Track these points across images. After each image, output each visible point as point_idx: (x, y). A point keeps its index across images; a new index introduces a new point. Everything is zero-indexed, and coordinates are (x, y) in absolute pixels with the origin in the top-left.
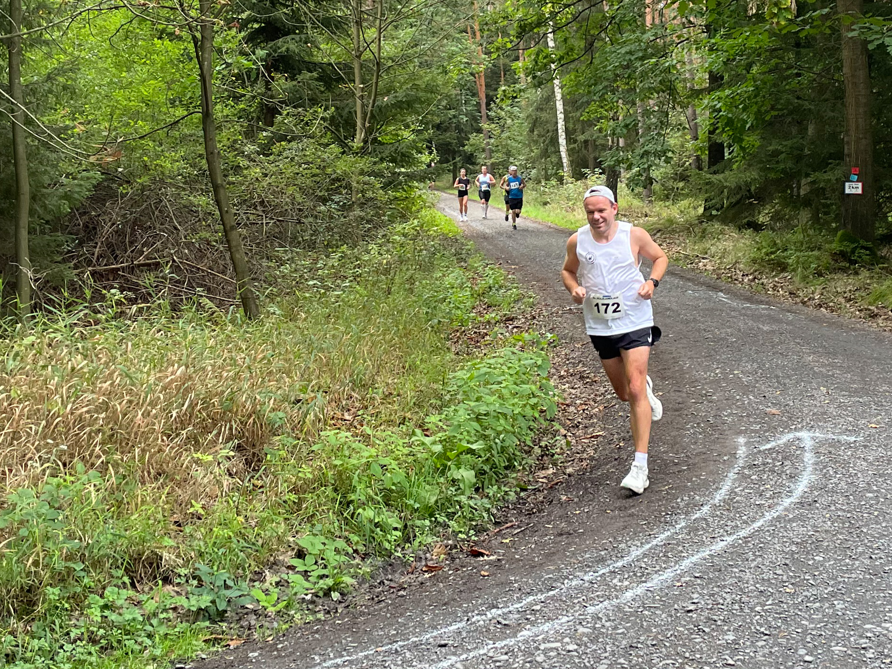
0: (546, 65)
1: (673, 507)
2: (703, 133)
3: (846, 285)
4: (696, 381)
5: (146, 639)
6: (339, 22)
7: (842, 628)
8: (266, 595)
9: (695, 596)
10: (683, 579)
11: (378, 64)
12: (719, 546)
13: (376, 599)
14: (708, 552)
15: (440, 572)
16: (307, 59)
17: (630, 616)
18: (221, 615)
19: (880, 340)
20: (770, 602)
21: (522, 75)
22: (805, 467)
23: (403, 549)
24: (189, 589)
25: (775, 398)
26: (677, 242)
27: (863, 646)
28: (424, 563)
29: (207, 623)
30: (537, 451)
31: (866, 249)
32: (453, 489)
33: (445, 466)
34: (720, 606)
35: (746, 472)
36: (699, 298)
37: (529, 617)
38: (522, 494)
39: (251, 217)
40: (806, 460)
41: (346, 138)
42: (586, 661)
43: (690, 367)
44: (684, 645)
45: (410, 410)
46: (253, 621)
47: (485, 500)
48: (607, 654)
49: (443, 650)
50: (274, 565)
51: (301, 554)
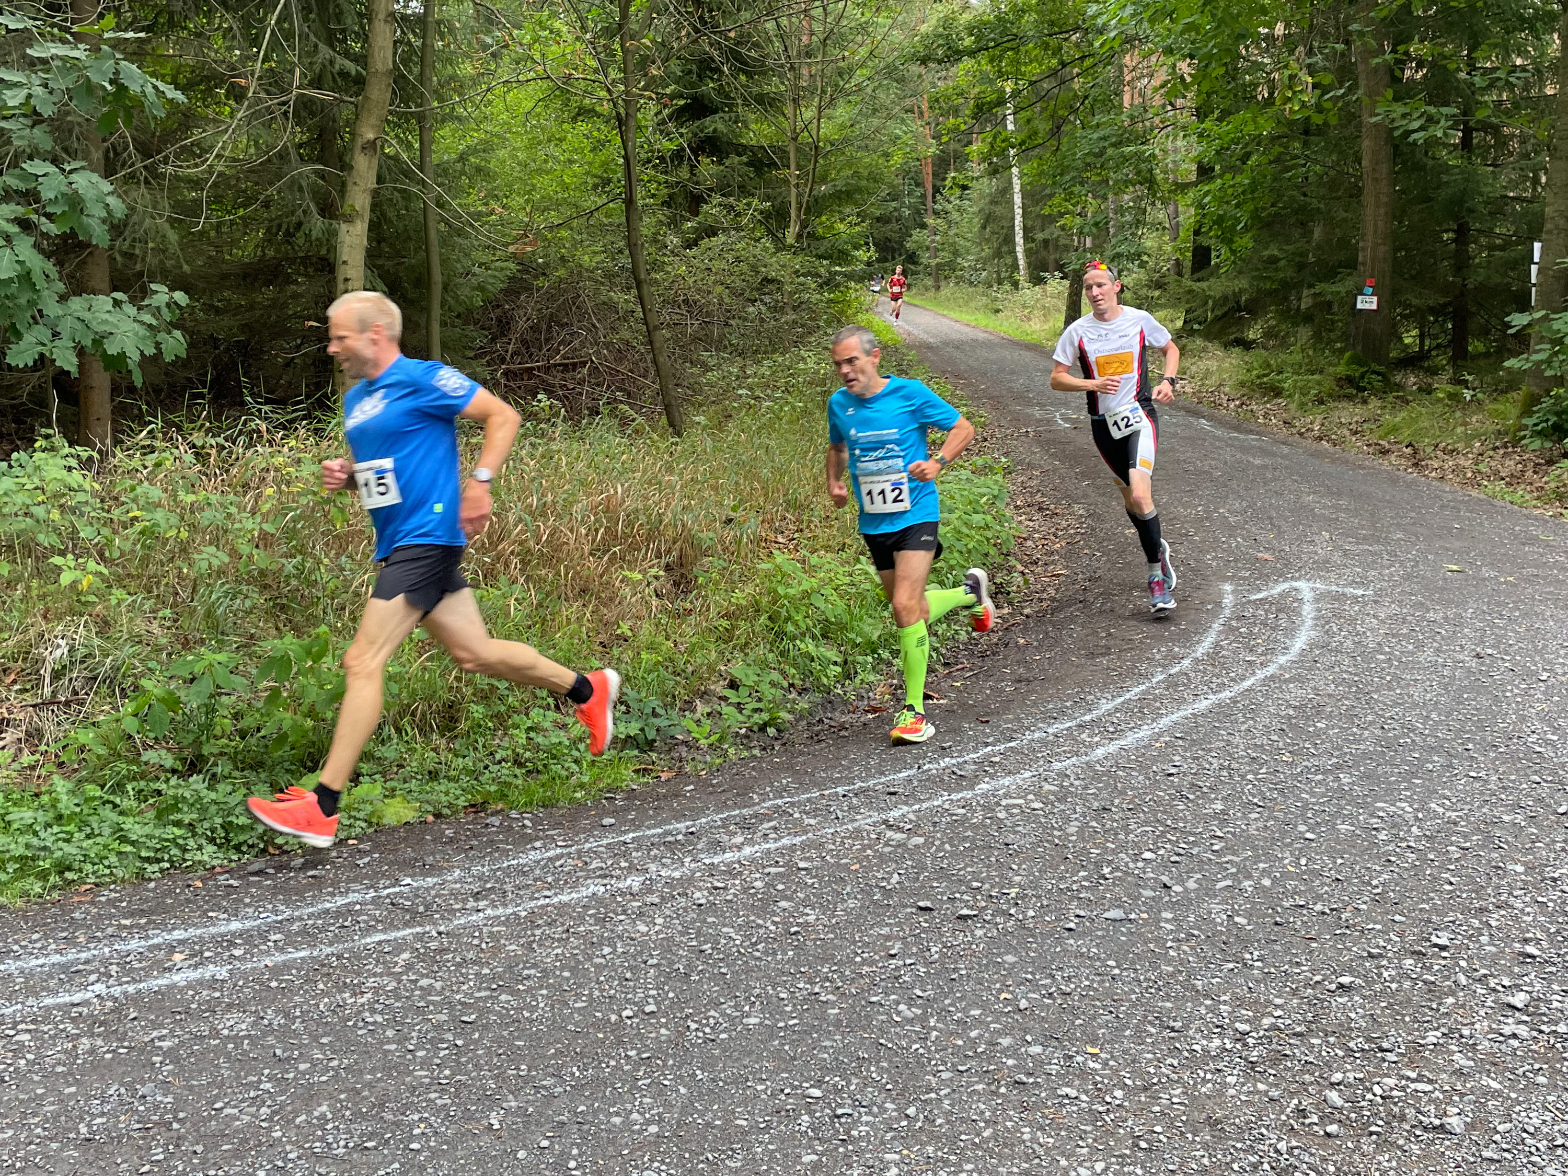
0: (1003, 150)
1: (1148, 658)
2: (1185, 234)
3: (1352, 415)
5: (573, 764)
6: (774, 99)
8: (697, 726)
9: (1177, 758)
10: (1162, 739)
11: (816, 147)
12: (1203, 705)
13: (816, 738)
14: (1190, 711)
15: (885, 713)
16: (735, 141)
17: (1102, 776)
18: (650, 744)
20: (1263, 771)
21: (975, 162)
22: (1303, 622)
23: (843, 686)
25: (1269, 542)
27: (1375, 826)
28: (866, 703)
29: (636, 752)
31: (1377, 373)
34: (1206, 771)
35: (1234, 623)
36: (1176, 425)
37: (987, 769)
39: (675, 317)
40: (1304, 613)
41: (779, 231)
44: (1165, 812)
45: (850, 535)
46: (684, 751)
48: (1077, 816)
49: (893, 798)
50: (704, 695)
51: (733, 685)
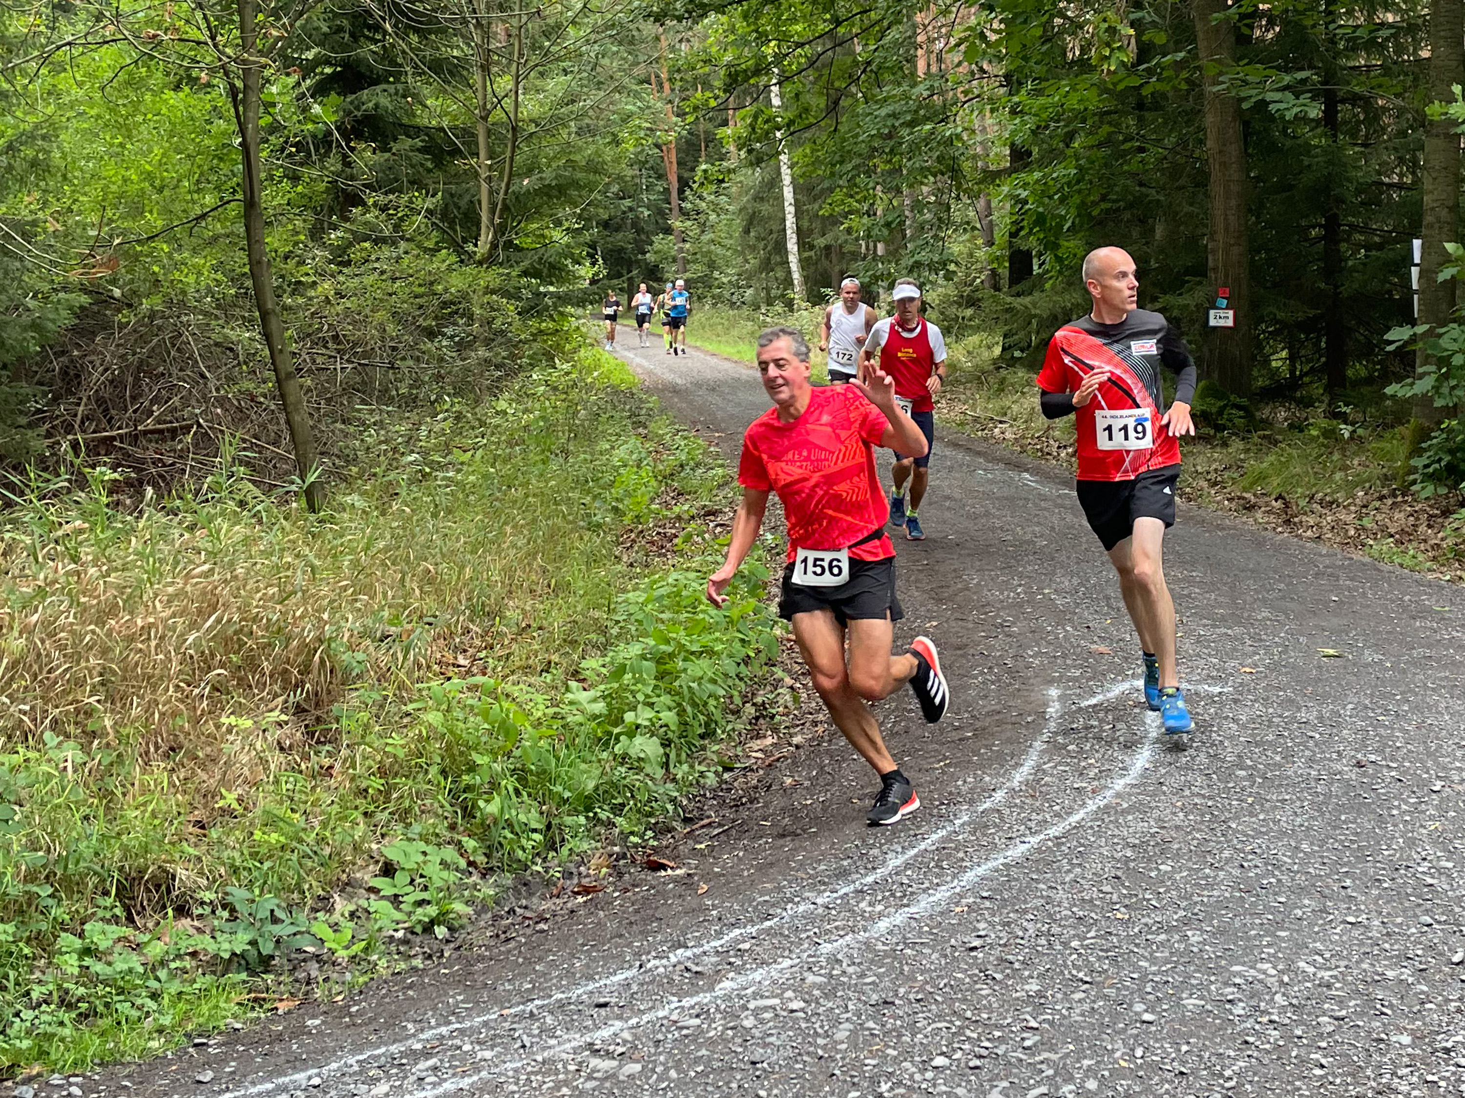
0: (767, 133)
1: (950, 793)
2: (1000, 235)
3: (1210, 461)
4: (988, 604)
5: (148, 1000)
6: (456, 66)
7: (1199, 971)
8: (335, 931)
9: (982, 926)
10: (964, 901)
11: (514, 129)
12: (1018, 851)
13: (503, 936)
14: (1002, 861)
15: (600, 894)
16: (405, 121)
17: (884, 957)
18: (266, 962)
19: (1259, 544)
20: (1092, 934)
21: (732, 148)
22: (1146, 732)
23: (545, 860)
24: (216, 923)
25: (1105, 630)
26: (963, 397)
27: (1230, 997)
28: (575, 881)
29: (244, 976)
30: (750, 710)
31: (1239, 407)
32: (623, 770)
33: (610, 734)
34: (1019, 941)
35: (1060, 739)
36: (993, 482)
37: (732, 960)
38: (726, 776)
39: (319, 360)
40: (1148, 721)
41: (465, 240)
42: (817, 1026)
43: (978, 584)
44: (964, 1000)
45: (558, 650)
46: (313, 969)
47: (670, 786)
48: (849, 1015)
49: (603, 1011)
50: (347, 887)
51: (388, 870)
